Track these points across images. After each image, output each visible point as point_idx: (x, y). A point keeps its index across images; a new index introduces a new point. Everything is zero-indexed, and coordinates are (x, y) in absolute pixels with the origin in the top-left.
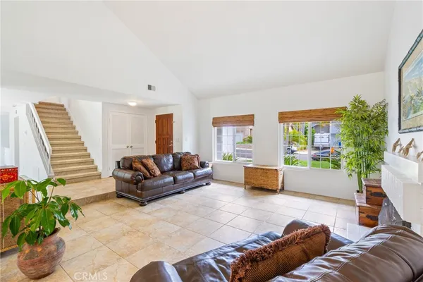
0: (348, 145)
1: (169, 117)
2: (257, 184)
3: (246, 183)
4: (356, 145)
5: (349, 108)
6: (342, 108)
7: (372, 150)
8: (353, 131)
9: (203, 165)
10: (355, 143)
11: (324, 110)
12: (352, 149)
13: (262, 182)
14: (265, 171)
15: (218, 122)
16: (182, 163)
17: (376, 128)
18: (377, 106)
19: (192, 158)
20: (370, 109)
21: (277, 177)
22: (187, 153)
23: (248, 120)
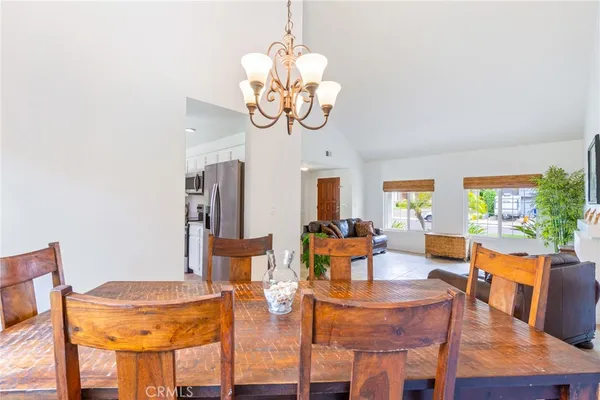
0: (544, 213)
1: (335, 182)
2: (440, 252)
3: (427, 251)
4: (552, 213)
5: (545, 177)
6: (536, 176)
7: (569, 218)
8: (548, 200)
9: (378, 232)
10: (551, 212)
11: (517, 176)
12: (548, 217)
13: (446, 250)
14: (450, 239)
15: (388, 186)
16: (357, 230)
17: (575, 196)
18: (576, 174)
19: (367, 225)
20: (567, 177)
21: (464, 246)
22: (359, 220)
23: (428, 185)
